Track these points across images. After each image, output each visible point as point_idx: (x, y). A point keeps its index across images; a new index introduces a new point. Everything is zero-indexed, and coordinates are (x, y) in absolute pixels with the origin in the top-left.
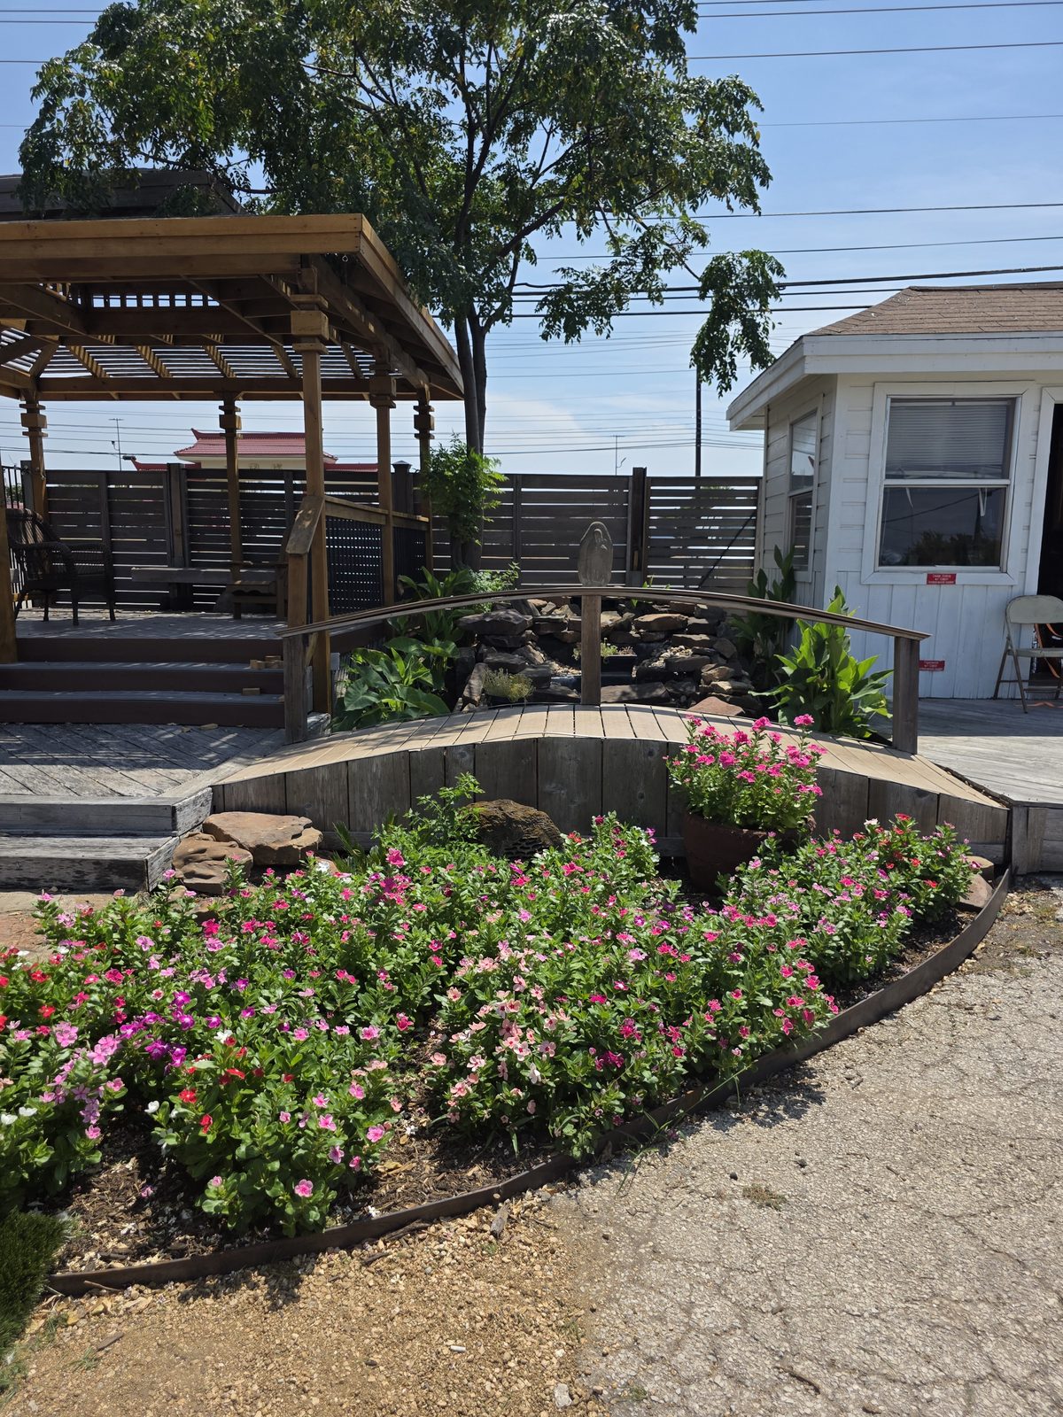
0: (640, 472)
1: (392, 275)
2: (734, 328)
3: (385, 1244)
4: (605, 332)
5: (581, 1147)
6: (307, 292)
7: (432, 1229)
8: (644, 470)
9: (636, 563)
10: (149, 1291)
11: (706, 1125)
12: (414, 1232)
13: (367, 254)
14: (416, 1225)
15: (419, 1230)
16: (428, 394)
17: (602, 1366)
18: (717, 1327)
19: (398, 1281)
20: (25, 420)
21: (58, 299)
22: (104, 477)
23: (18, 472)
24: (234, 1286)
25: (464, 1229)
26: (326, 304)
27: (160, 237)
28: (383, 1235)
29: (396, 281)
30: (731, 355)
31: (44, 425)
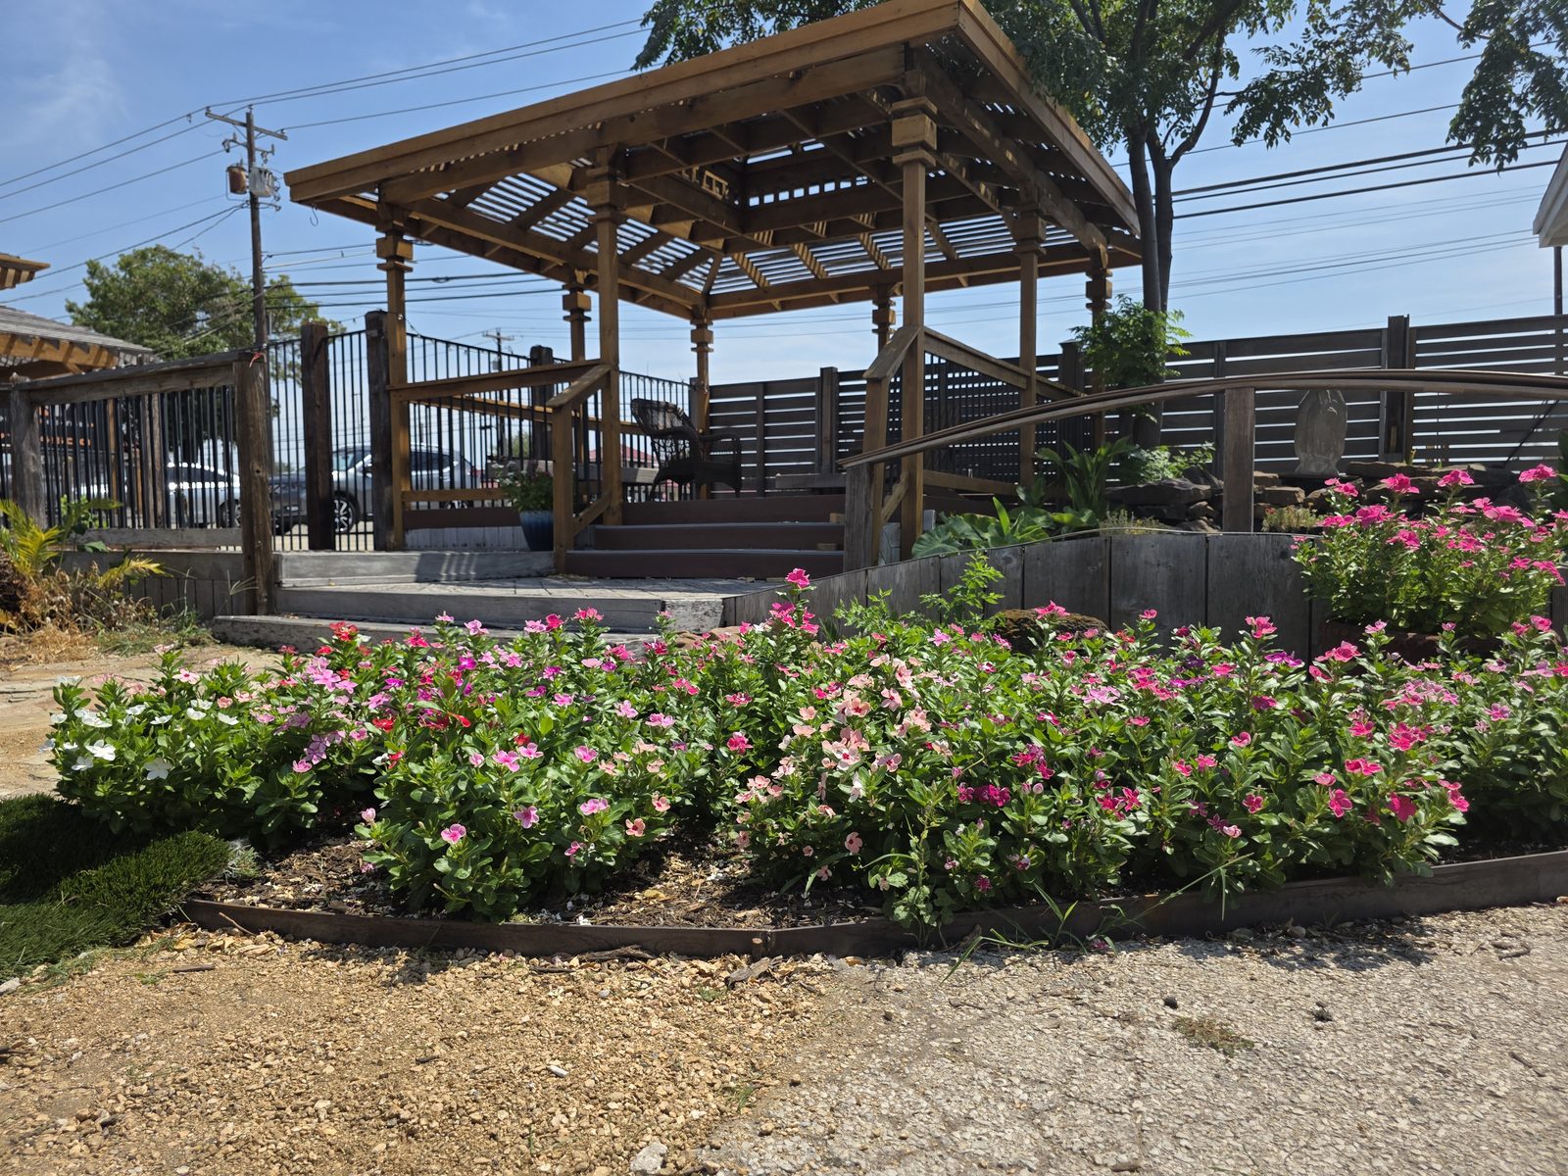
0: (1399, 324)
1: (1016, 68)
2: (1521, 82)
3: (581, 962)
4: (1321, 119)
5: (912, 907)
6: (910, 96)
7: (652, 963)
8: (1407, 320)
9: (1393, 443)
10: (281, 942)
11: (1171, 947)
12: (623, 958)
13: (970, 31)
14: (630, 950)
15: (633, 958)
16: (1105, 259)
17: (746, 1145)
18: (988, 1157)
19: (558, 997)
20: (694, 337)
21: (713, 198)
22: (761, 387)
23: (686, 388)
24: (370, 958)
25: (694, 971)
26: (934, 109)
27: (755, 60)
28: (583, 952)
29: (1022, 78)
30: (1516, 115)
31: (711, 341)
